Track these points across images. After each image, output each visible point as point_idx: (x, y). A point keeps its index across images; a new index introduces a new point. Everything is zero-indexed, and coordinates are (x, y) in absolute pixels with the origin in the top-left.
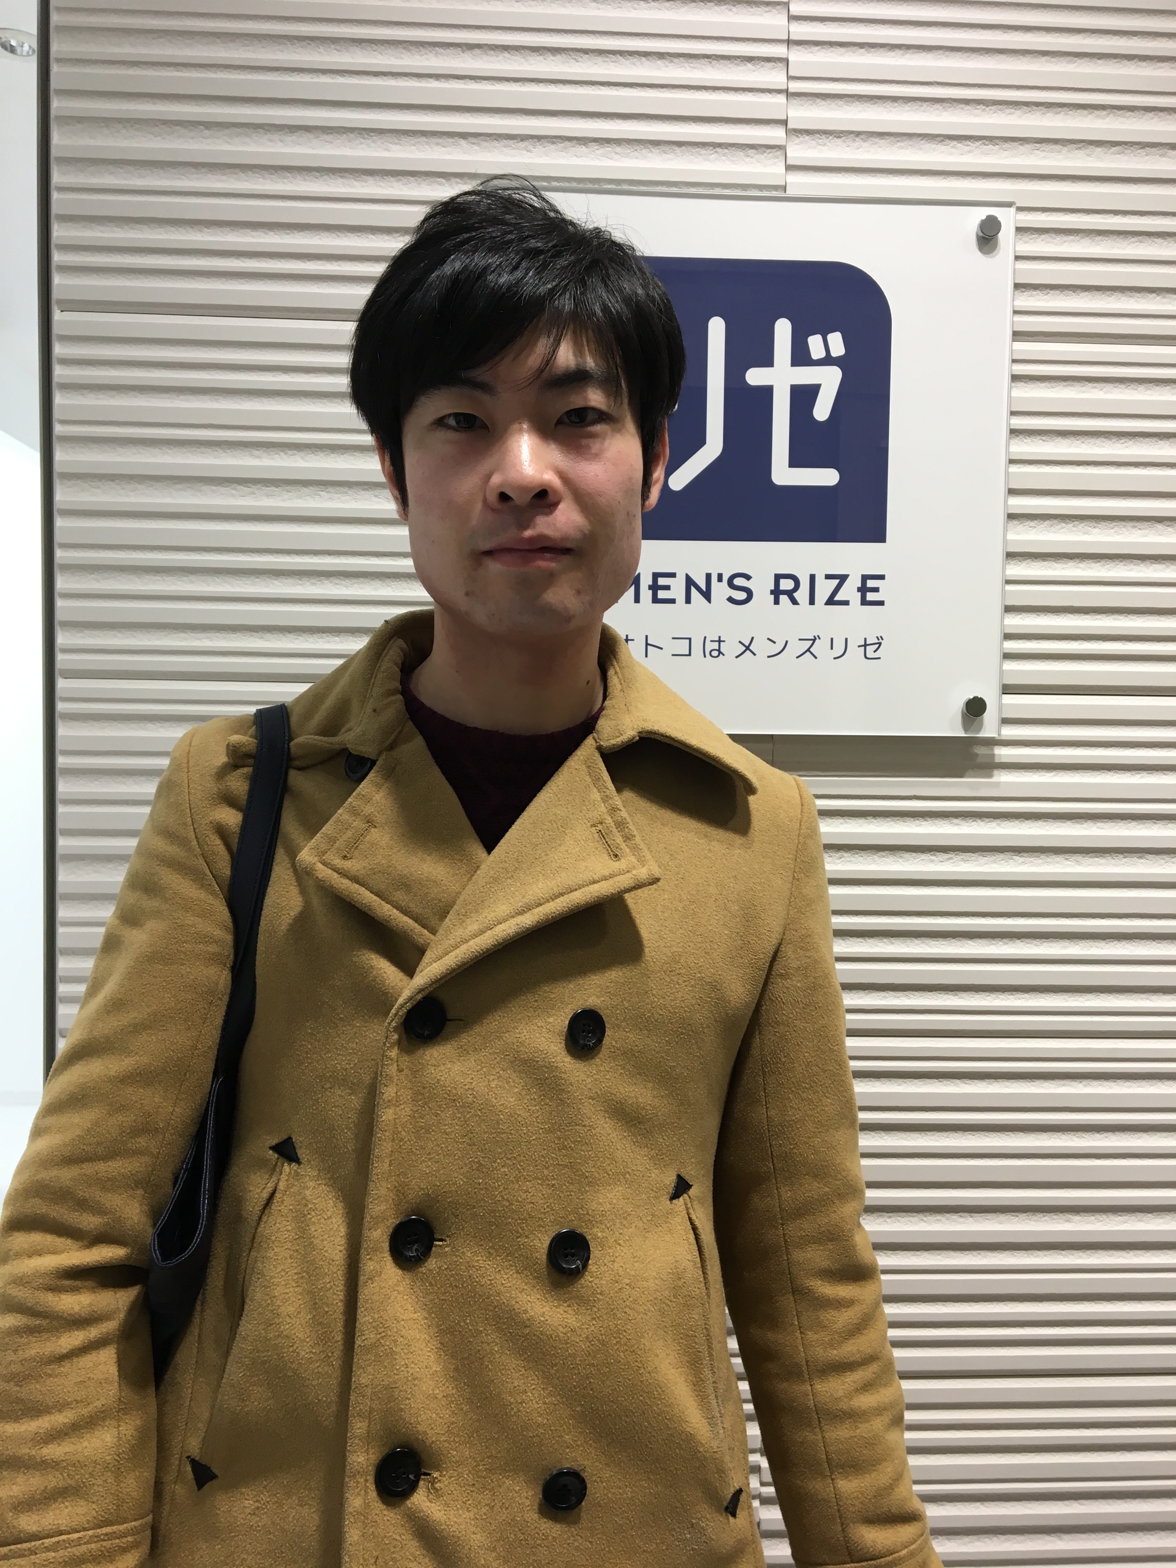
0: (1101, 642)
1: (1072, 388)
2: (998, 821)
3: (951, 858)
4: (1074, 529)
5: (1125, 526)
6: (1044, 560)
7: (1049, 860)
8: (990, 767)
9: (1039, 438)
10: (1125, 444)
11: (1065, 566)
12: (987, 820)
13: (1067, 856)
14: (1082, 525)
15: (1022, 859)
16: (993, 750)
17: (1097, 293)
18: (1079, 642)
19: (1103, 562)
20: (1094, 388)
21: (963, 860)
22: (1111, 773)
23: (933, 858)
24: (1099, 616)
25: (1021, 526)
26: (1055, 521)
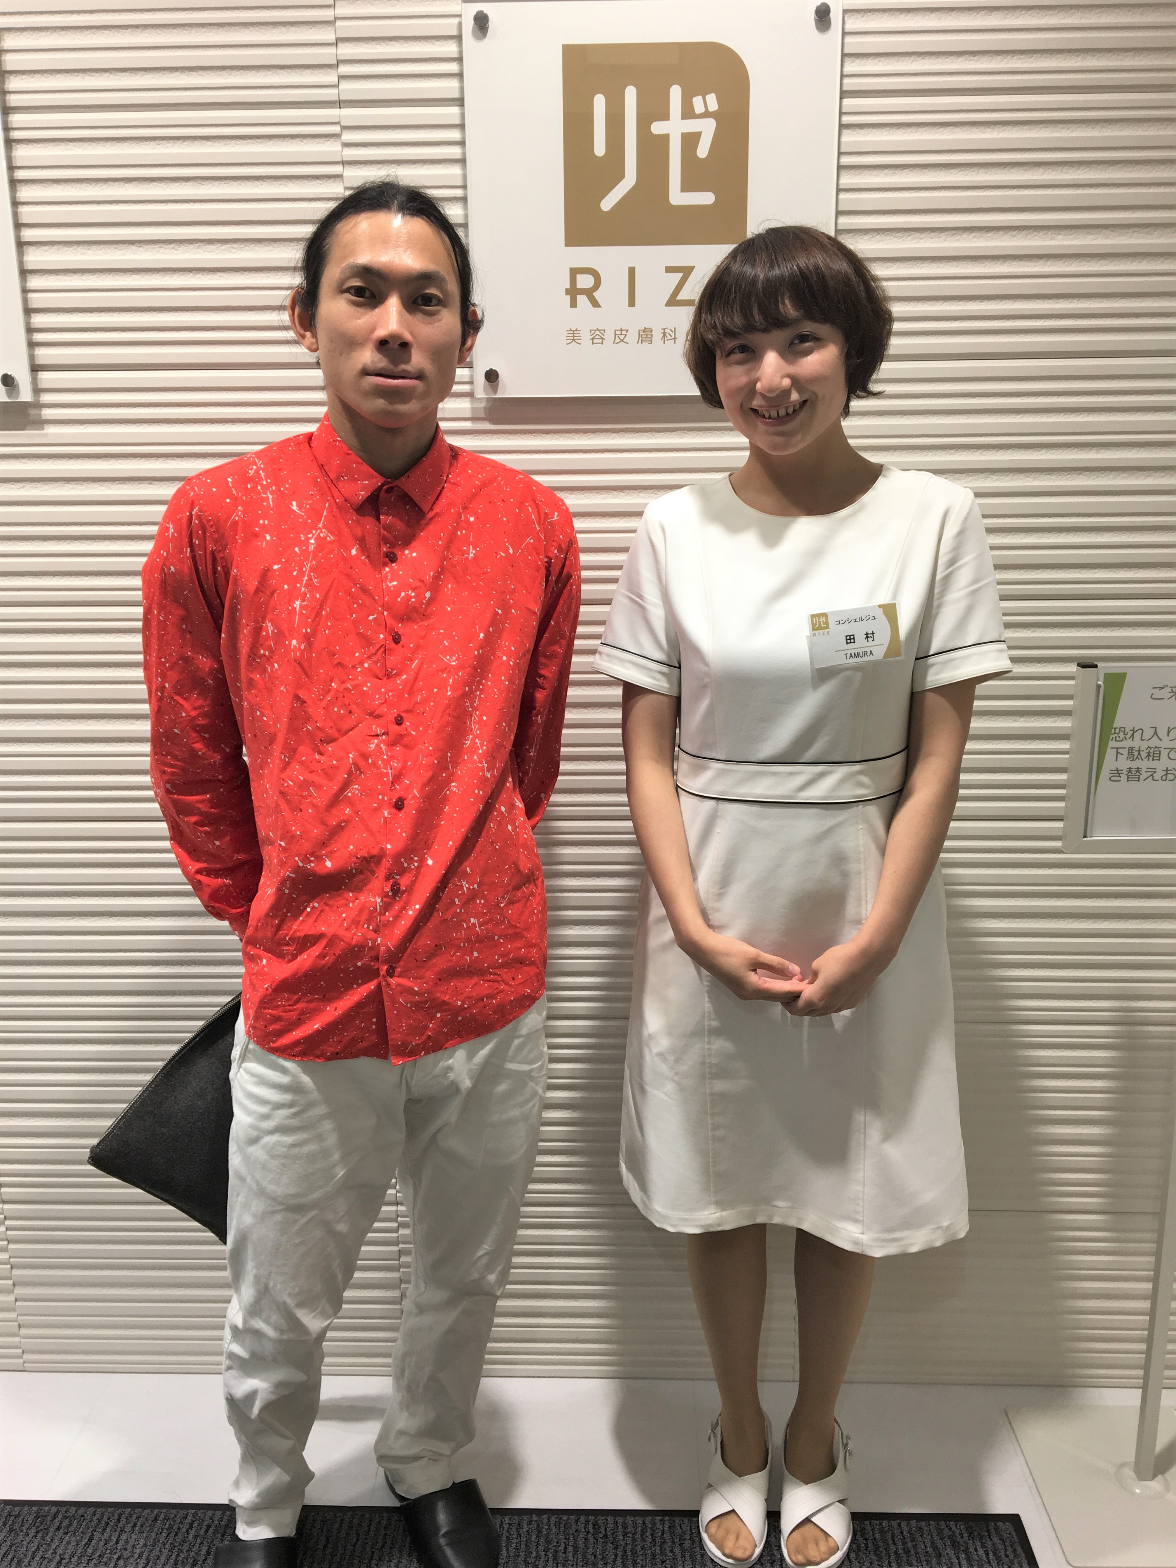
0: (103, 333)
1: (60, 147)
2: (52, 460)
3: (24, 487)
4: (74, 251)
5: (109, 248)
6: (57, 275)
7: (89, 486)
8: (41, 423)
9: (41, 185)
10: (102, 187)
11: (71, 278)
12: (44, 459)
13: (101, 483)
14: (80, 248)
15: (71, 486)
16: (41, 411)
17: (66, 74)
18: (89, 333)
19: (97, 275)
20: (75, 146)
21: (32, 487)
22: (123, 425)
23: (13, 486)
24: (100, 314)
25: (38, 250)
26: (60, 246)
